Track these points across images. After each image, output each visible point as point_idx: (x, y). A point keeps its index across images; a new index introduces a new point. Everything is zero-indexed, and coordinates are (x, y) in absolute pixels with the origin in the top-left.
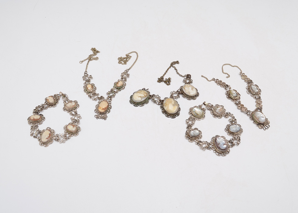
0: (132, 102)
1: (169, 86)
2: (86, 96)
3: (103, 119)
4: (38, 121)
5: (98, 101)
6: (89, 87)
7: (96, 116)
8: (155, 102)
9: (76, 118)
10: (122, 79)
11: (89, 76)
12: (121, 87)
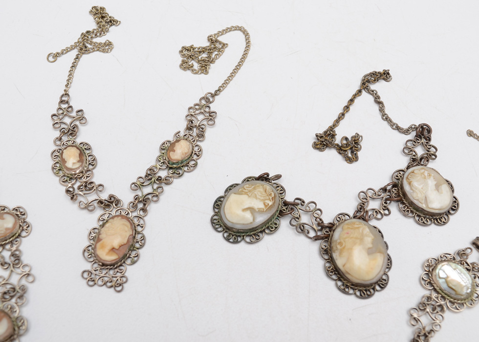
0: (219, 223)
1: (355, 164)
2: (57, 188)
3: (112, 289)
5: (99, 212)
6: (72, 159)
7: (86, 275)
8: (301, 229)
9: (15, 280)
10: (189, 128)
11: (74, 114)
12: (185, 163)
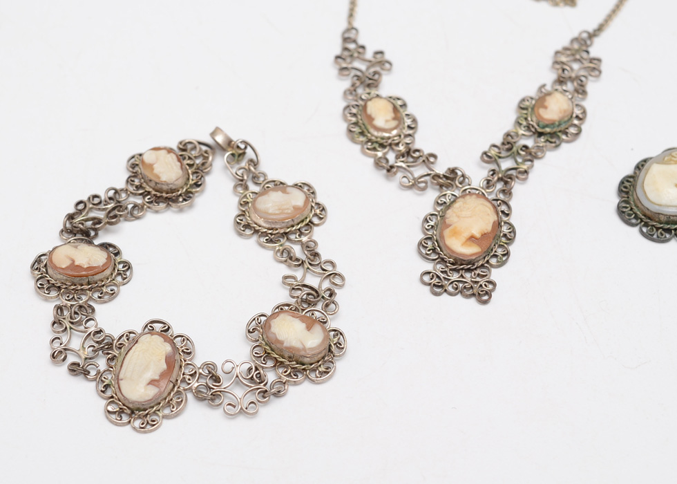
0: (634, 213)
2: (359, 162)
3: (474, 299)
4: (97, 277)
7: (426, 278)
9: (313, 281)
10: (561, 81)
11: (369, 56)
12: (563, 127)
